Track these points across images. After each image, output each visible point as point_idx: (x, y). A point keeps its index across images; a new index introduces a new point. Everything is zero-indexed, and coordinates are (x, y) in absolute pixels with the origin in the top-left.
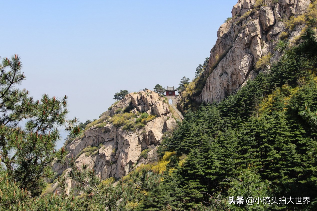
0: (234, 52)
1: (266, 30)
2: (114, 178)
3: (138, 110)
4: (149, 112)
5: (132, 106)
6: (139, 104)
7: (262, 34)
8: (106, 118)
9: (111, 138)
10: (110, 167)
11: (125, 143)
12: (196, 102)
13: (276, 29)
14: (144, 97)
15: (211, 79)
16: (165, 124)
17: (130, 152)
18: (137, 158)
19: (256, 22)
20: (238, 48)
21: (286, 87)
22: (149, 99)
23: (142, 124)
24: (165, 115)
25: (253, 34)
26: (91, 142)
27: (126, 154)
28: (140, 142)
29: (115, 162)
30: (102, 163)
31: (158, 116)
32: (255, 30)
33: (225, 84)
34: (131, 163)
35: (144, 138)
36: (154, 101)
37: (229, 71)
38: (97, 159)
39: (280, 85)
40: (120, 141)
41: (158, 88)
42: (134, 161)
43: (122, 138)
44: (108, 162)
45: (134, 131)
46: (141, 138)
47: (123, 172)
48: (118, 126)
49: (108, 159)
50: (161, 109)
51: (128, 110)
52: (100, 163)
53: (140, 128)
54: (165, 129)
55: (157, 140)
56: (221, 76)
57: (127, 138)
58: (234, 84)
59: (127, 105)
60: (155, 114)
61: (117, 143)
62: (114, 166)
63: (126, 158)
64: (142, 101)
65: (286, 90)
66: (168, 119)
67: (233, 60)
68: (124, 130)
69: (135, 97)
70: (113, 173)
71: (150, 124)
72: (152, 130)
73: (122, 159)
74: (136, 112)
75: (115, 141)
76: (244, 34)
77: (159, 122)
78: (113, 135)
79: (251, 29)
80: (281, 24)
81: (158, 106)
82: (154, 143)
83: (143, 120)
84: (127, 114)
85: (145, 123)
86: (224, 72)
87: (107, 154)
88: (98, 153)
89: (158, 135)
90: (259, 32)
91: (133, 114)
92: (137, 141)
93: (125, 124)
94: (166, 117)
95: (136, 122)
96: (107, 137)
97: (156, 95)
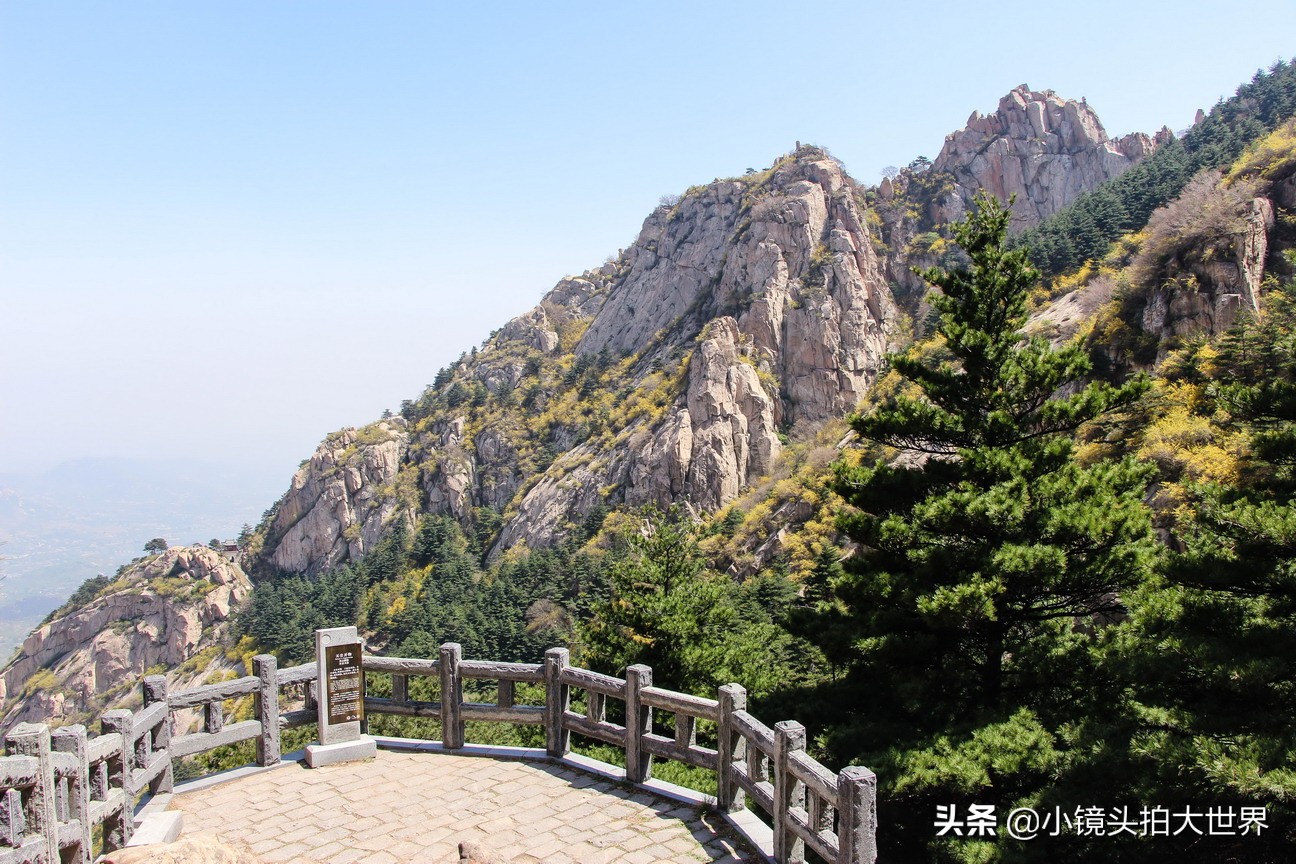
0: (317, 514)
1: (353, 494)
2: (167, 663)
3: (191, 575)
4: (208, 578)
5: (178, 569)
6: (191, 567)
7: (349, 497)
8: (140, 581)
9: (154, 610)
10: (158, 649)
11: (179, 619)
12: (269, 564)
13: (365, 494)
14: (198, 558)
15: (289, 540)
16: (232, 594)
17: (189, 633)
18: (199, 638)
19: (342, 483)
20: (323, 512)
21: (385, 582)
22: (206, 561)
23: (200, 595)
24: (231, 582)
25: (339, 498)
26: (119, 613)
27: (184, 635)
28: (200, 619)
29: (165, 643)
30: (145, 645)
31: (222, 584)
32: (341, 494)
33: (308, 550)
34: (191, 645)
35: (206, 613)
36: (213, 565)
37: (313, 535)
38: (135, 638)
39: (380, 580)
40: (169, 616)
41: (214, 544)
42: (195, 642)
43: (174, 613)
44: (153, 643)
45: (191, 604)
46: (202, 613)
47: (180, 657)
48: (165, 597)
49: (153, 639)
50: (225, 576)
51: (174, 573)
52: (141, 645)
53: (200, 600)
54: (232, 601)
55: (224, 615)
56: (302, 540)
57: (182, 613)
58: (319, 551)
59: (171, 566)
60: (216, 581)
61: (165, 618)
62: (164, 647)
63: (184, 641)
64: (195, 562)
65: (386, 587)
66: (235, 587)
67: (317, 524)
68: (175, 602)
69: (185, 556)
70: (163, 657)
71: (211, 594)
72: (215, 603)
73: (177, 640)
74: (190, 578)
75: (161, 615)
76: (328, 496)
77: (223, 591)
78: (159, 607)
79: (337, 492)
80: (370, 488)
81: (221, 572)
82: (219, 619)
83: (202, 590)
84: (174, 580)
85: (205, 594)
86: (305, 537)
87: (151, 633)
88: (136, 630)
89: (225, 609)
90: (345, 496)
91: (183, 581)
92: (196, 618)
93: (175, 596)
94: (232, 585)
95: (192, 593)
96: (146, 609)
97: (214, 555)
